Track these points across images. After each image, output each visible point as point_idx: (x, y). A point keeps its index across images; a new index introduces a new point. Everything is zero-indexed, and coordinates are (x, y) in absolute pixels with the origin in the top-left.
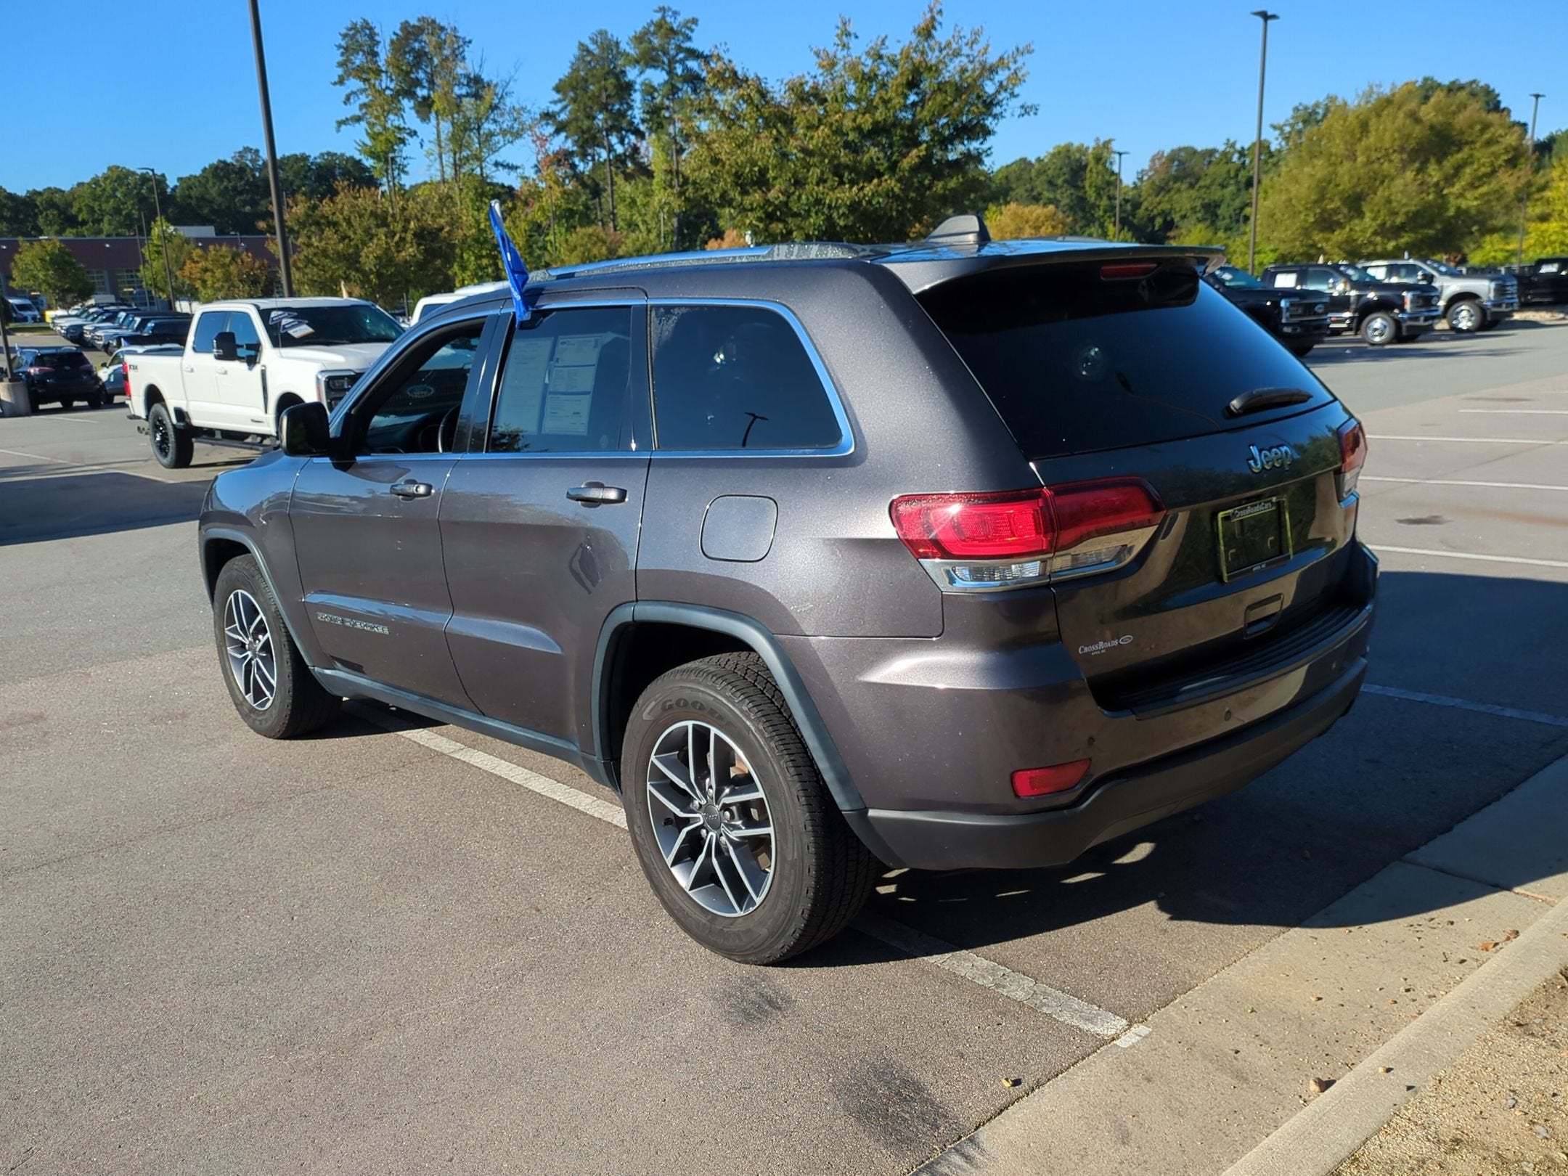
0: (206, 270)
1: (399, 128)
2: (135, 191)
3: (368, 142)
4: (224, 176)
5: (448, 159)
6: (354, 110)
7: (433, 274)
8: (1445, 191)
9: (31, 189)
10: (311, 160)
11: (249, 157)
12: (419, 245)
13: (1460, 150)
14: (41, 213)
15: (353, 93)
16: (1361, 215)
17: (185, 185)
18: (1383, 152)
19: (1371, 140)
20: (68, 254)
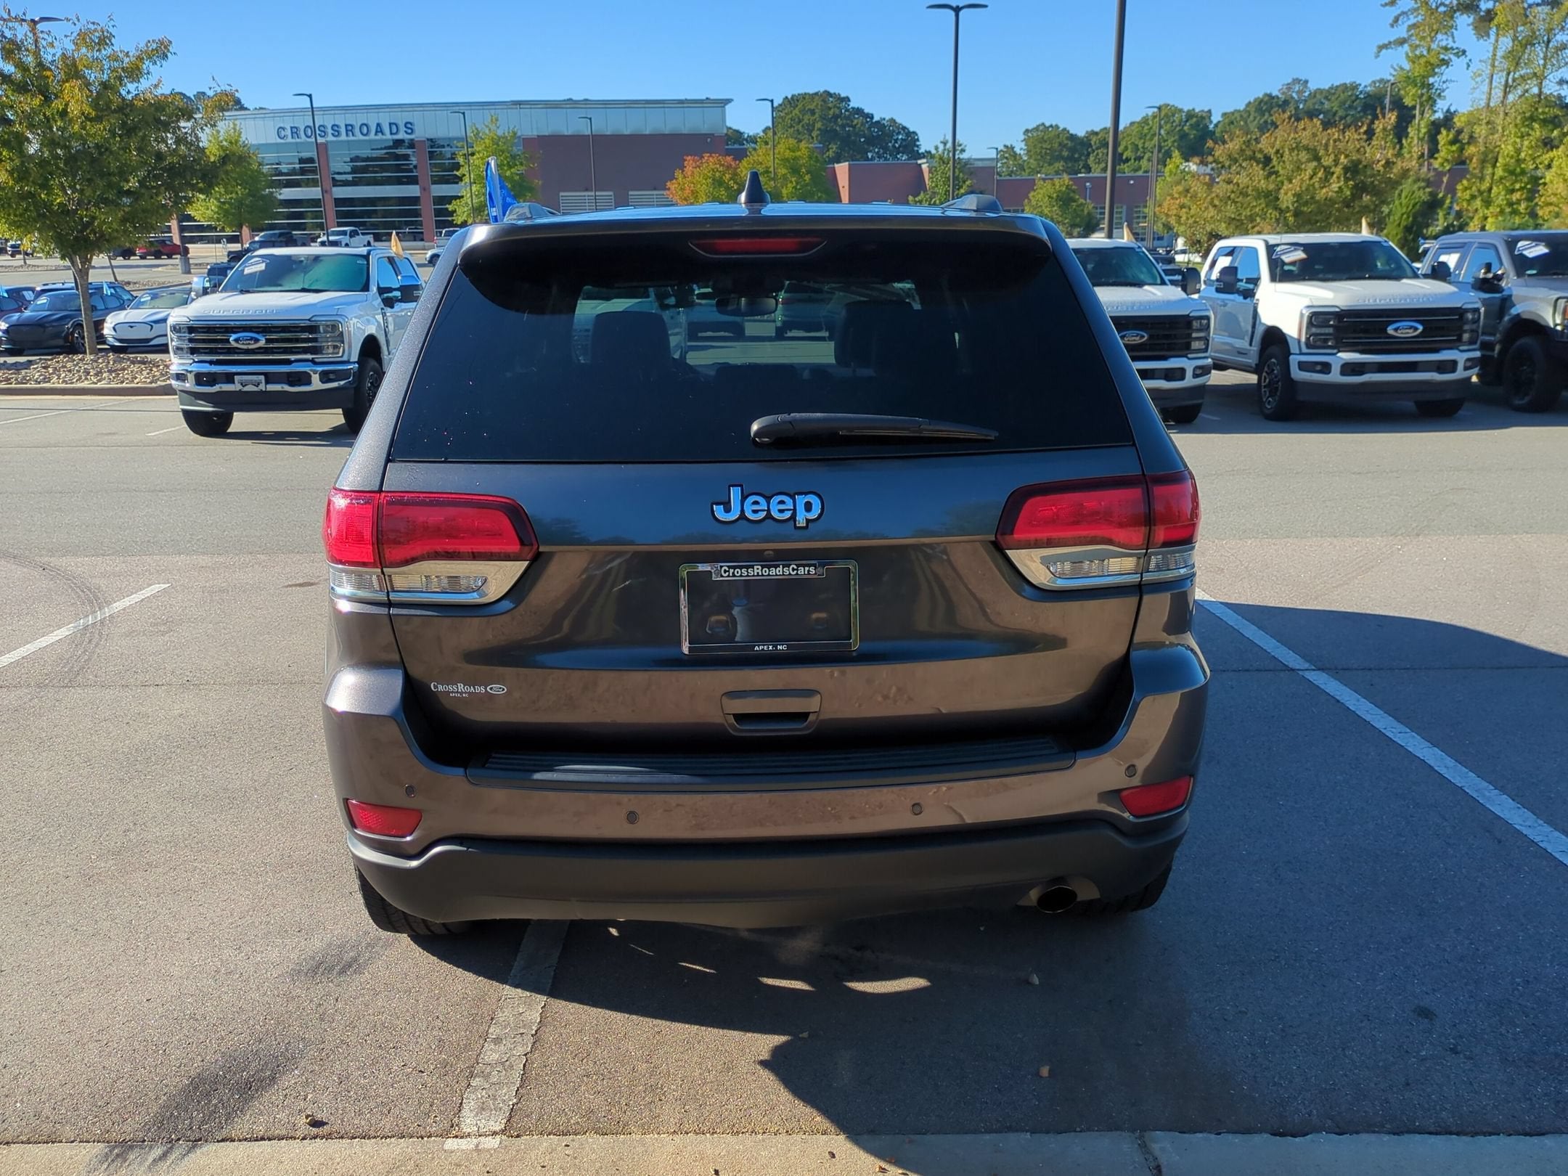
0: (1182, 207)
1: (1446, 49)
2: (1178, 128)
3: (1407, 66)
4: (1266, 110)
5: (1499, 80)
6: (1401, 32)
7: (1358, 212)
9: (1089, 129)
10: (1361, 88)
11: (1297, 89)
12: (1347, 180)
14: (1094, 151)
15: (1403, 13)
17: (1227, 121)
20: (1074, 191)
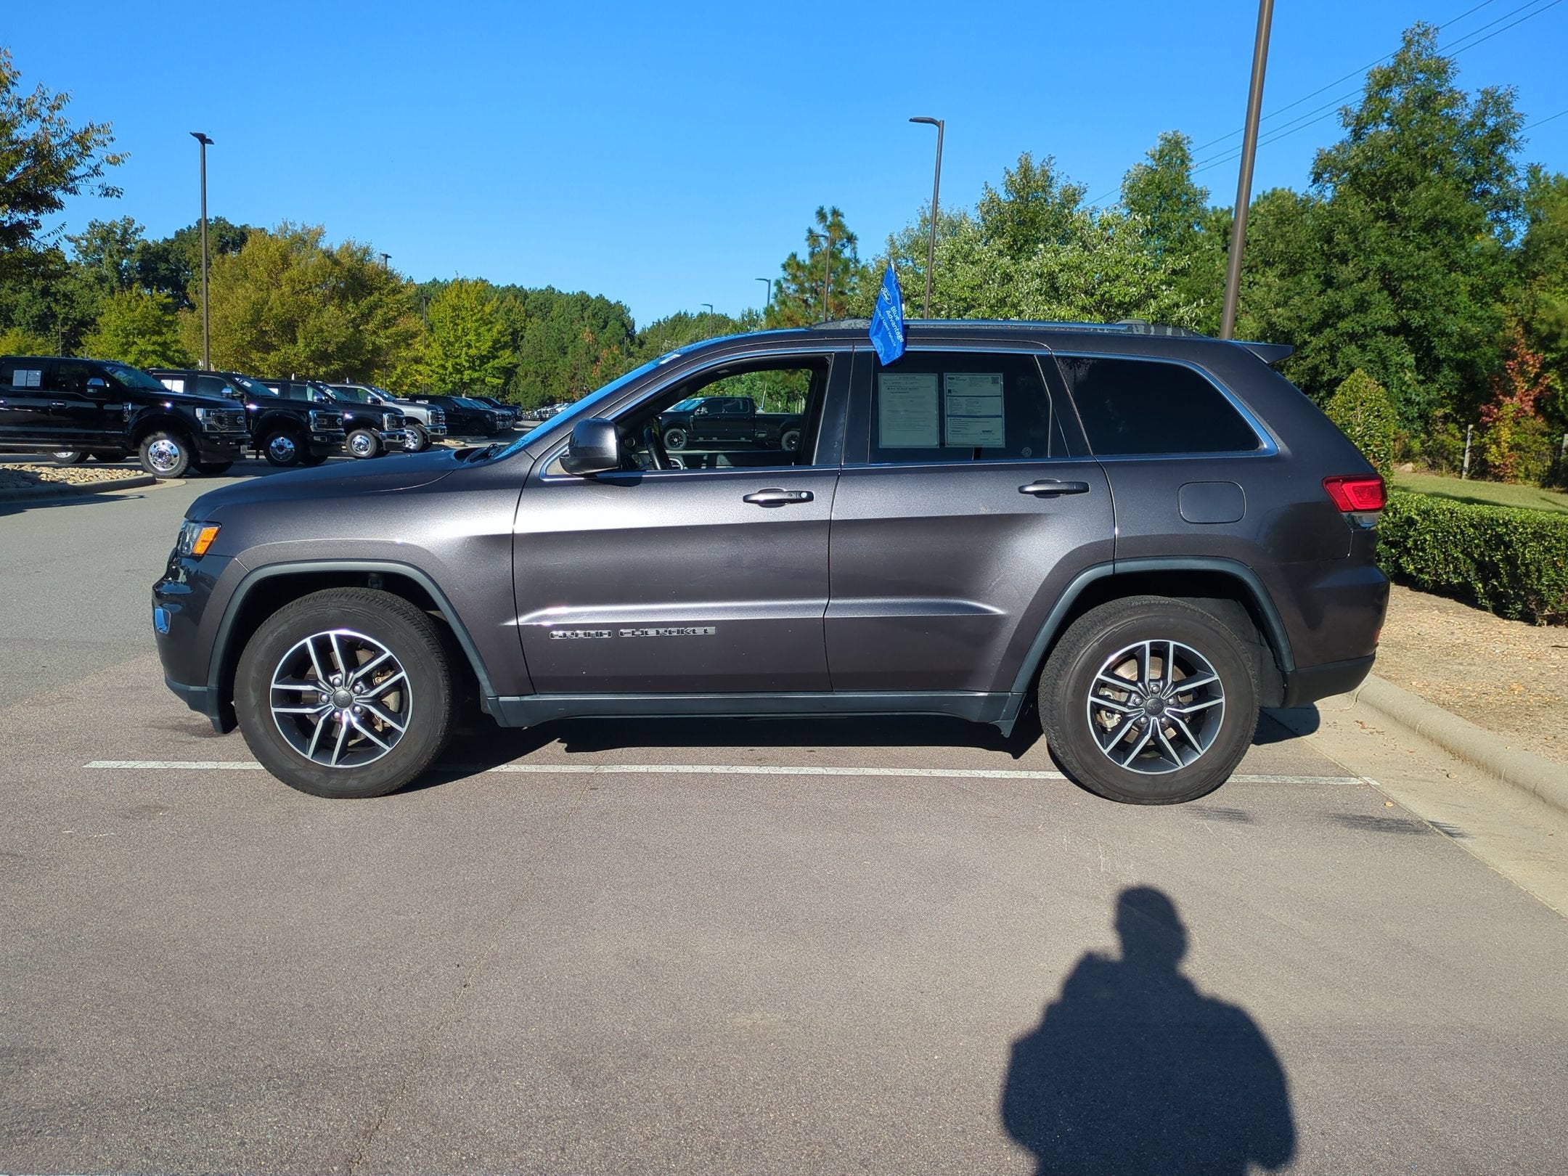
8: (361, 328)
13: (370, 294)
16: (294, 341)
18: (307, 285)
19: (293, 272)
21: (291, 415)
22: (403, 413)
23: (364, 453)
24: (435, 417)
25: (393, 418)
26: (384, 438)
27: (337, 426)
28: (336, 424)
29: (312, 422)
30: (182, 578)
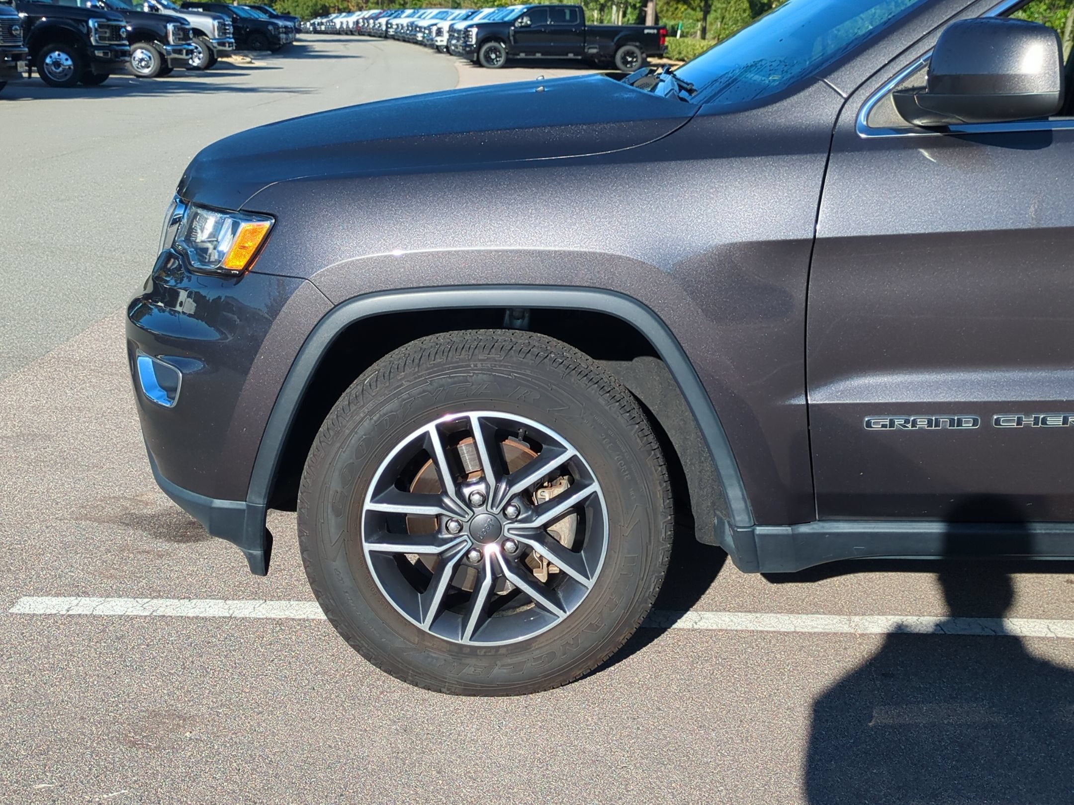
21: (67, 24)
22: (189, 24)
23: (146, 71)
24: (222, 28)
25: (179, 29)
26: (169, 53)
27: (121, 38)
28: (120, 35)
29: (93, 33)
30: (186, 304)
